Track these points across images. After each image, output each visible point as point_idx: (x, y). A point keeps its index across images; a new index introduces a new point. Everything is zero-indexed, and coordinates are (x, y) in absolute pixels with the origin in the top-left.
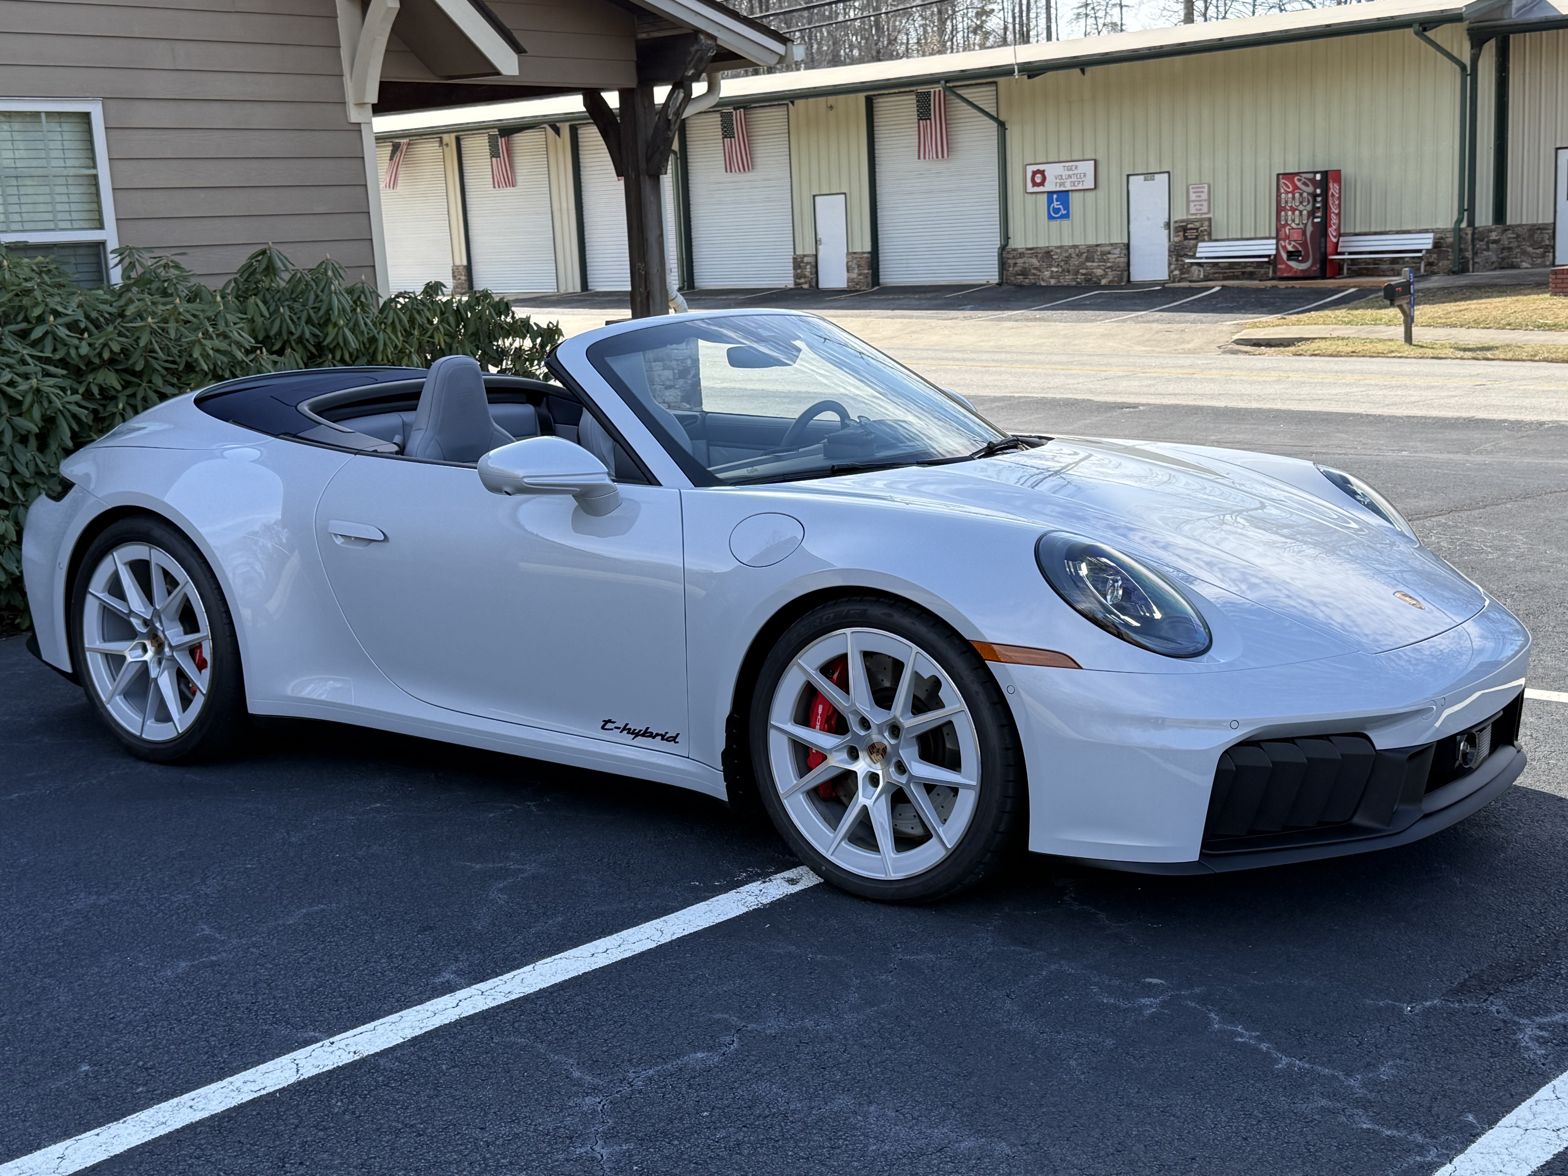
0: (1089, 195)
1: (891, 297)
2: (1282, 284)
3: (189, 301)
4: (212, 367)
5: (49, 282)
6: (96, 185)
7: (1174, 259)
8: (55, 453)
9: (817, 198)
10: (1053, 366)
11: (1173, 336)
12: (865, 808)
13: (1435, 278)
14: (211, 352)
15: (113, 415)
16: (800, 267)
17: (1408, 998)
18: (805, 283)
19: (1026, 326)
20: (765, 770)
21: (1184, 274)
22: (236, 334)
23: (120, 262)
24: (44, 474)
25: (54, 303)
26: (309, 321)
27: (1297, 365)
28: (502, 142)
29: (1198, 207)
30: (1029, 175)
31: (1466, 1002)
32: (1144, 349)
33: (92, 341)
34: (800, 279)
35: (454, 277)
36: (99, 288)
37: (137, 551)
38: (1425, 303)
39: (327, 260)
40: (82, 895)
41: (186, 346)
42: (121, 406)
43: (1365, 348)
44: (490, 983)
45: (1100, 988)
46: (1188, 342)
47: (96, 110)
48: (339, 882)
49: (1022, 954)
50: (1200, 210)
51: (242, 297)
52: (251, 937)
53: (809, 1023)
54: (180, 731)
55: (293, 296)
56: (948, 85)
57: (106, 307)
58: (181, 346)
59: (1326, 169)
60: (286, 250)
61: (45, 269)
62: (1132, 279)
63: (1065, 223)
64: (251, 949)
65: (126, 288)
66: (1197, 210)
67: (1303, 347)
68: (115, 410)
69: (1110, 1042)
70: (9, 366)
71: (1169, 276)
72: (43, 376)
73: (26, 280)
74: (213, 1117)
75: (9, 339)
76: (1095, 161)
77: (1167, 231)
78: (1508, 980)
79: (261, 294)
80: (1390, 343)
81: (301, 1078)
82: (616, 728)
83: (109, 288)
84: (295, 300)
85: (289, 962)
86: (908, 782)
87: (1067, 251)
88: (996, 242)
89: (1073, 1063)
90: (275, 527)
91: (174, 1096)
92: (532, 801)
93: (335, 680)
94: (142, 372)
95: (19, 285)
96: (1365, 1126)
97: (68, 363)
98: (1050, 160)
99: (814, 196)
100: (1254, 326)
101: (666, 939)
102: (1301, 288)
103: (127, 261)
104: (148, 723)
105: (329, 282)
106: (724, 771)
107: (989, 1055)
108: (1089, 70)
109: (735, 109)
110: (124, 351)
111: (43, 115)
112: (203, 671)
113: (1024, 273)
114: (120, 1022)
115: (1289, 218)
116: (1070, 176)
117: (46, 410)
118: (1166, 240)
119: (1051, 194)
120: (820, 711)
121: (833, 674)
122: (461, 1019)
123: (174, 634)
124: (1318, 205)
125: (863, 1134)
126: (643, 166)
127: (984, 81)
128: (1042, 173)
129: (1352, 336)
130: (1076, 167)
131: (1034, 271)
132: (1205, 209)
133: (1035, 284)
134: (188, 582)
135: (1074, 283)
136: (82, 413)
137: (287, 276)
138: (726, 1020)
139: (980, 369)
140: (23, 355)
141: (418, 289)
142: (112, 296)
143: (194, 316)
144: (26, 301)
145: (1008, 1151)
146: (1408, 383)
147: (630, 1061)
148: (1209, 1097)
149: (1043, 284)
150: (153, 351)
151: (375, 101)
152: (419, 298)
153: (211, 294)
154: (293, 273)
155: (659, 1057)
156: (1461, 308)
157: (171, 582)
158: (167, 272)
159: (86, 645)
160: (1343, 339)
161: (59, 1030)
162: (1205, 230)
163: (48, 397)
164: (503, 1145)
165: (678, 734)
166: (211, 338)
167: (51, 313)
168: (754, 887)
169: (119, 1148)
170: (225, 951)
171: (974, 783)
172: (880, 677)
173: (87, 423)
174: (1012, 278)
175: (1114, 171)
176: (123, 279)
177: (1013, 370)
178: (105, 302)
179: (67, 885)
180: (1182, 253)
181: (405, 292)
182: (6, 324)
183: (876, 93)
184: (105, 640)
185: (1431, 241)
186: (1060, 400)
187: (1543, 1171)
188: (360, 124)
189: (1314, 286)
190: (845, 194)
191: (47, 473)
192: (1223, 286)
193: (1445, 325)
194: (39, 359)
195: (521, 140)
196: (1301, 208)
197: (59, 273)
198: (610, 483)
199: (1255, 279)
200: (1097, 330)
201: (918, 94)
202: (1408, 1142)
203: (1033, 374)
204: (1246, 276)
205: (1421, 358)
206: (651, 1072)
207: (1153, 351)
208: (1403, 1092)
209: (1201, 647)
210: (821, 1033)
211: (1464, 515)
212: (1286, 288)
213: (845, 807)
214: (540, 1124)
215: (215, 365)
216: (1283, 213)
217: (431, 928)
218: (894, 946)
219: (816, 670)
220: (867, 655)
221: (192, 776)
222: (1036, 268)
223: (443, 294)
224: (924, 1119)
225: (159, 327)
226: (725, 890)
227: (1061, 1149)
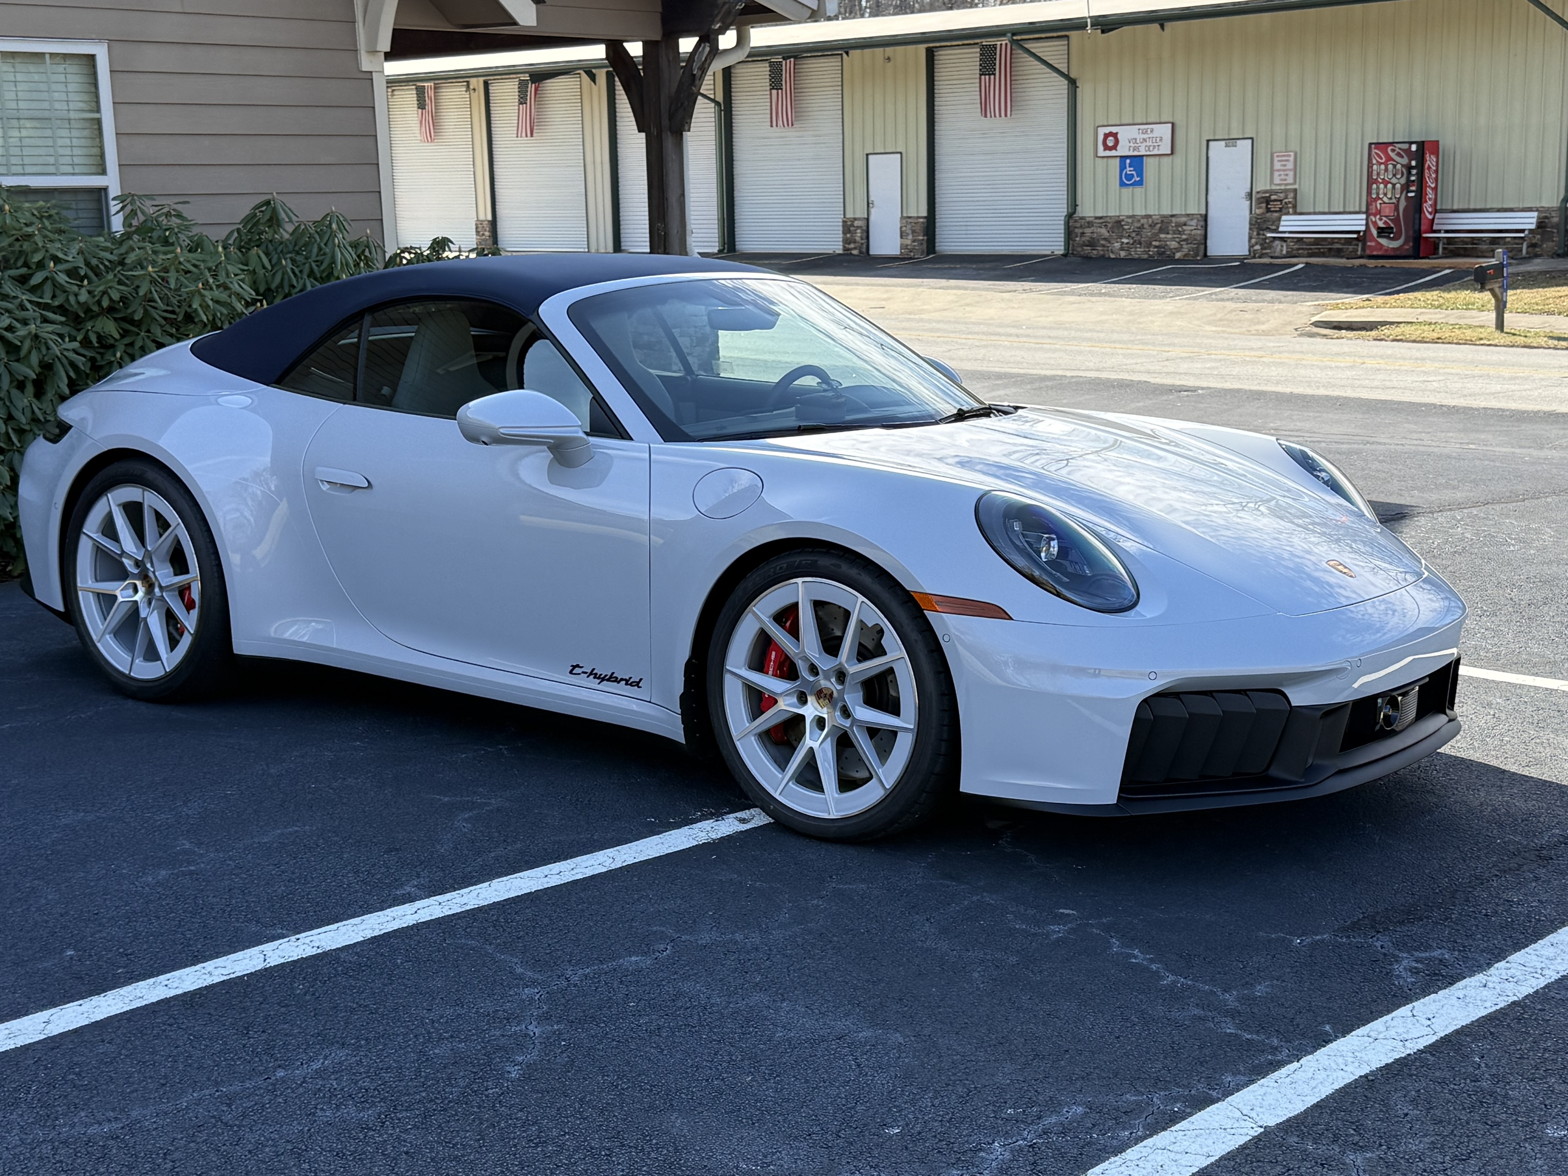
0: (1165, 160)
1: (946, 266)
2: (1371, 263)
3: (190, 251)
4: (211, 318)
5: (49, 228)
6: (100, 129)
7: (1255, 233)
8: (52, 400)
9: (870, 157)
10: (1112, 345)
11: (1247, 316)
12: (811, 748)
13: (1538, 261)
14: (210, 303)
15: (111, 363)
16: (850, 232)
17: (1300, 932)
18: (855, 248)
19: (1089, 301)
20: (719, 710)
21: (1265, 249)
22: (237, 286)
23: (122, 209)
24: (39, 420)
25: (55, 248)
26: (311, 274)
27: (1375, 350)
28: (531, 88)
29: (1283, 177)
30: (1101, 138)
31: (1354, 937)
32: (1214, 329)
33: (91, 289)
34: (849, 244)
35: (477, 232)
36: (99, 235)
37: (130, 493)
38: (1524, 288)
39: (332, 212)
40: (70, 812)
41: (185, 296)
42: (118, 355)
43: (1453, 334)
44: (448, 896)
45: (1015, 916)
46: (1263, 323)
47: (101, 52)
48: (314, 808)
49: (948, 887)
50: (1285, 180)
51: (244, 247)
52: (228, 852)
53: (739, 937)
54: (168, 670)
55: (297, 248)
56: (1015, 38)
57: (107, 255)
58: (180, 296)
59: (1423, 139)
60: (291, 202)
61: (46, 214)
62: (1209, 254)
63: (1138, 190)
64: (228, 862)
65: (127, 236)
66: (1281, 180)
67: (1385, 331)
68: (113, 359)
69: (1013, 960)
70: (8, 311)
71: (1250, 251)
72: (41, 322)
73: (26, 225)
74: (185, 994)
75: (9, 283)
76: (1173, 124)
77: (1249, 202)
78: (1398, 922)
79: (263, 247)
80: (1481, 330)
81: (268, 966)
82: (584, 672)
83: (110, 235)
84: (298, 253)
85: (262, 874)
86: (852, 725)
87: (1139, 221)
88: (1063, 210)
89: (976, 975)
90: (264, 473)
91: (150, 977)
92: (503, 745)
93: (317, 622)
94: (140, 321)
95: (20, 230)
96: (1228, 1031)
97: (66, 310)
98: (1123, 122)
99: (867, 155)
100: (1336, 307)
101: (618, 864)
102: (1391, 267)
103: (129, 208)
104: (137, 661)
105: (333, 235)
106: (682, 714)
107: (900, 966)
108: (1168, 25)
109: (784, 58)
110: (123, 299)
111: (47, 56)
112: (191, 611)
113: (1092, 244)
114: (103, 918)
115: (1381, 192)
116: (1145, 140)
117: (44, 356)
118: (1248, 212)
119: (1123, 158)
120: (773, 657)
121: (786, 622)
122: (418, 924)
123: (164, 575)
124: (1413, 178)
125: (773, 1024)
126: (665, 122)
127: (1055, 34)
128: (1115, 135)
129: (1440, 321)
130: (1152, 131)
131: (1102, 242)
132: (1290, 180)
133: (1103, 256)
134: (179, 524)
135: (1146, 256)
136: (80, 361)
137: (290, 228)
138: (663, 932)
139: (1033, 345)
140: (22, 300)
141: (424, 245)
142: (113, 244)
143: (195, 266)
144: (26, 246)
145: (901, 1040)
146: (1492, 373)
147: (569, 961)
148: (1093, 1004)
149: (1112, 256)
150: (152, 300)
151: (388, 50)
152: (425, 254)
153: (213, 245)
154: (297, 224)
155: (596, 959)
156: (1560, 294)
157: (163, 524)
158: (169, 221)
159: (79, 584)
160: (1430, 324)
161: (47, 922)
162: (1290, 202)
163: (46, 343)
164: (447, 1022)
165: (641, 680)
166: (211, 289)
167: (52, 259)
168: (707, 824)
169: (99, 1016)
170: (203, 863)
171: (912, 727)
172: (831, 626)
173: (84, 371)
174: (1079, 249)
175: (1193, 134)
176: (124, 227)
177: (1068, 348)
178: (105, 249)
179: (56, 803)
180: (1265, 226)
181: (411, 248)
182: (6, 268)
183: (938, 44)
184: (97, 581)
185: (1534, 220)
186: (1115, 380)
187: (1381, 1071)
188: (371, 72)
189: (1407, 266)
190: (901, 153)
191: (43, 420)
192: (1307, 263)
193: (1542, 312)
194: (38, 304)
195: (553, 86)
196: (1394, 181)
197: (60, 218)
198: (585, 436)
199: (1342, 257)
200: (1165, 308)
201: (983, 48)
202: (1264, 1045)
203: (1090, 352)
204: (1333, 253)
205: (1512, 346)
206: (588, 970)
207: (1224, 332)
208: (1271, 1005)
209: (1127, 603)
210: (749, 944)
211: (1498, 507)
212: (1376, 267)
213: (794, 749)
214: (481, 1008)
215: (214, 316)
216: (1374, 186)
217: (397, 850)
218: (831, 877)
219: (769, 617)
220: (818, 605)
221: (178, 714)
222: (1105, 239)
223: (450, 251)
224: (830, 1014)
225: (159, 276)
226: (678, 826)
227: (949, 1041)
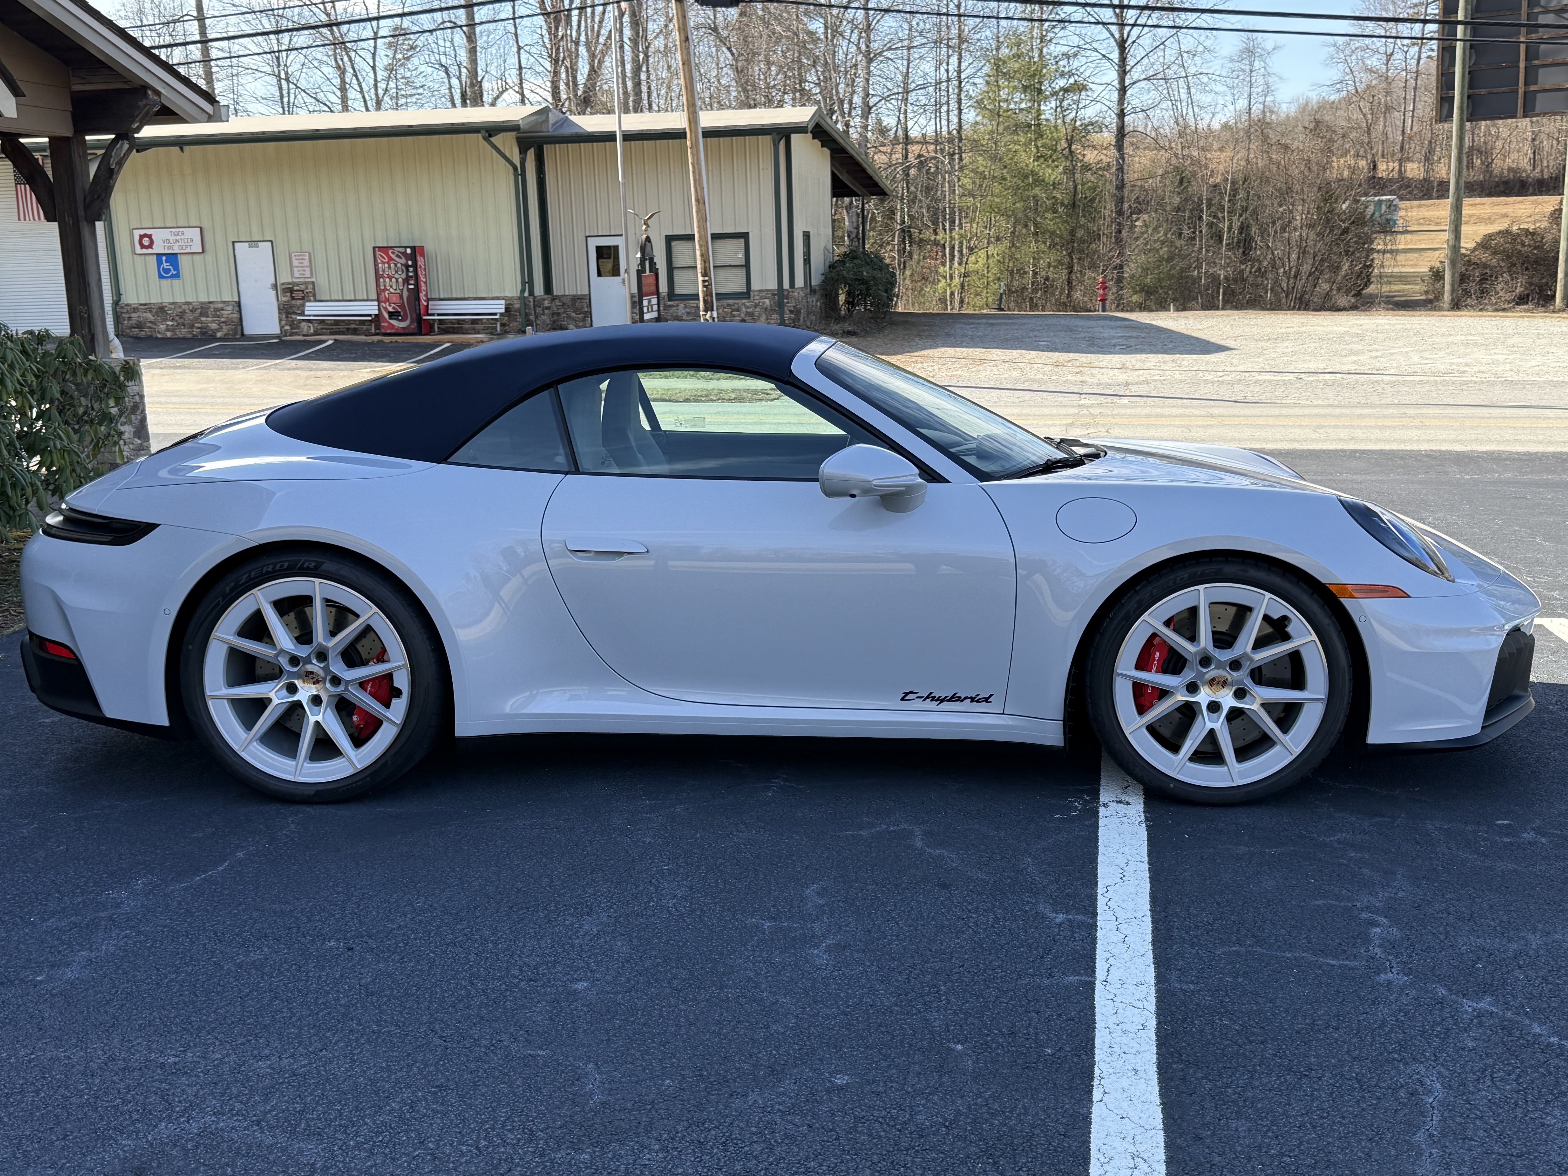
0: (197, 257)
2: (387, 339)
7: (284, 316)
12: (1212, 731)
20: (1110, 710)
21: (295, 329)
30: (137, 239)
50: (304, 274)
54: (360, 767)
59: (411, 245)
62: (246, 333)
63: (176, 282)
66: (300, 274)
71: (281, 330)
76: (201, 229)
77: (274, 292)
82: (918, 697)
86: (1252, 704)
87: (180, 307)
88: (108, 298)
98: (156, 226)
102: (402, 343)
104: (305, 764)
106: (1063, 721)
108: (187, 148)
112: (395, 701)
113: (140, 326)
115: (387, 284)
116: (177, 241)
118: (275, 299)
119: (159, 255)
120: (1157, 655)
121: (1170, 625)
124: (411, 274)
126: (81, 213)
128: (150, 236)
130: (183, 233)
131: (149, 325)
132: (308, 274)
133: (151, 336)
134: (371, 610)
135: (190, 336)
149: (159, 336)
159: (208, 693)
162: (310, 292)
165: (991, 695)
168: (1108, 811)
171: (1321, 697)
174: (128, 331)
175: (220, 238)
180: (291, 311)
185: (503, 306)
189: (414, 341)
192: (335, 340)
196: (397, 276)
199: (359, 335)
204: (351, 331)
212: (391, 342)
216: (382, 280)
219: (1161, 623)
222: (151, 322)
226: (1091, 817)
